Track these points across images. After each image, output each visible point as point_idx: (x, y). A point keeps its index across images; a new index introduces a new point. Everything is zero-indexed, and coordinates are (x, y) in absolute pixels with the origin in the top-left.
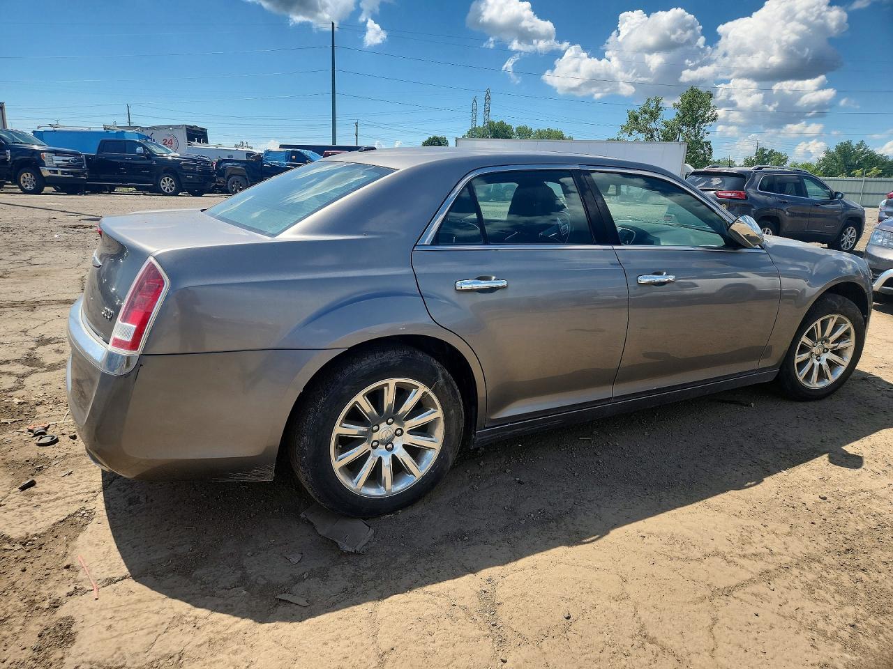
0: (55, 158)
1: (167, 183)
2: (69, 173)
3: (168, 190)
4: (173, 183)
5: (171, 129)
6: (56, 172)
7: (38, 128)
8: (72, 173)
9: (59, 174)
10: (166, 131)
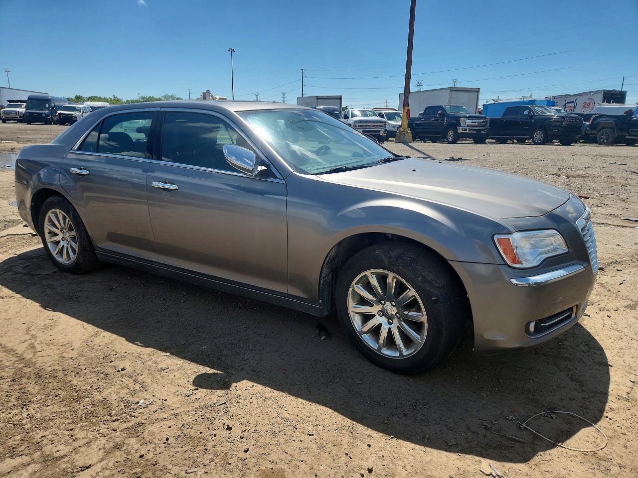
0: (468, 121)
1: (538, 136)
2: (473, 130)
3: (538, 141)
4: (542, 136)
5: (592, 94)
6: (466, 130)
7: (487, 102)
8: (476, 130)
9: (468, 131)
10: (588, 96)
